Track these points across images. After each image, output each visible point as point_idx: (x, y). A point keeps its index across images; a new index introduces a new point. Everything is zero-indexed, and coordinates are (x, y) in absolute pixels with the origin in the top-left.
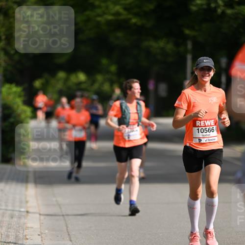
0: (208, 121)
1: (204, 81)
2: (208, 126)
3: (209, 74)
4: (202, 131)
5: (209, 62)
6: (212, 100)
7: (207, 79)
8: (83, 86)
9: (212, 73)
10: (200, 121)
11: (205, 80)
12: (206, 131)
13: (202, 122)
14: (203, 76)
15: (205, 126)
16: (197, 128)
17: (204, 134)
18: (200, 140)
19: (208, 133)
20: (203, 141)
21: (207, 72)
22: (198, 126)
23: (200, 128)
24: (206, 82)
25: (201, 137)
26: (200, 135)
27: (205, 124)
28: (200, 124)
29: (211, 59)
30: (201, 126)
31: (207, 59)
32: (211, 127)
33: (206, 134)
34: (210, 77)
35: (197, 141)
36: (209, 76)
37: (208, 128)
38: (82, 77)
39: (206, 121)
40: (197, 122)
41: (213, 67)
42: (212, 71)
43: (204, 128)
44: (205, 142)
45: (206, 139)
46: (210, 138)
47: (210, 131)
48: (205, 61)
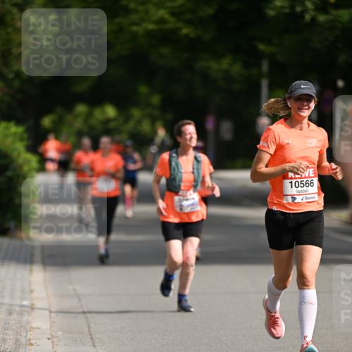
1: (301, 116)
2: (305, 177)
3: (308, 105)
4: (297, 183)
5: (308, 88)
6: (310, 143)
7: (306, 113)
8: (112, 125)
9: (313, 105)
12: (302, 185)
14: (300, 109)
15: (301, 178)
16: (290, 181)
17: (300, 189)
18: (294, 198)
19: (305, 188)
20: (298, 199)
21: (305, 104)
22: (292, 178)
23: (294, 181)
24: (304, 118)
25: (295, 193)
26: (294, 191)
28: (294, 175)
30: (295, 178)
31: (305, 84)
32: (310, 180)
33: (302, 189)
34: (310, 111)
35: (290, 200)
36: (309, 109)
37: (305, 180)
38: (110, 111)
41: (315, 96)
42: (313, 102)
43: (299, 180)
44: (301, 201)
45: (302, 197)
46: (308, 196)
47: (307, 185)
48: (302, 87)
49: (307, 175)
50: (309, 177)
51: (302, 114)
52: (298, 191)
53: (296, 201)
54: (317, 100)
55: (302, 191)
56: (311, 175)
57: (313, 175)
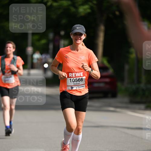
0: (78, 73)
2: (78, 77)
4: (74, 80)
6: (81, 58)
10: (72, 73)
11: (77, 42)
13: (73, 74)
15: (76, 77)
16: (70, 79)
17: (75, 83)
18: (72, 88)
19: (78, 82)
22: (71, 77)
23: (72, 79)
25: (73, 85)
27: (76, 75)
28: (72, 75)
30: (73, 77)
31: (79, 27)
32: (81, 78)
35: (70, 89)
36: (81, 39)
37: (78, 78)
39: (76, 73)
40: (70, 74)
41: (84, 33)
43: (75, 78)
44: (76, 89)
45: (76, 87)
46: (79, 86)
47: (79, 81)
48: (77, 28)
49: (79, 76)
50: (80, 76)
53: (74, 89)
55: (76, 84)
56: (81, 76)
57: (82, 76)
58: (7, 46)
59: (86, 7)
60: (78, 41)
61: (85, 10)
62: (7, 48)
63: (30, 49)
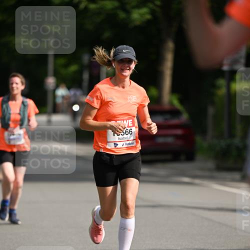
0: (125, 121)
3: (129, 67)
5: (130, 52)
7: (128, 73)
9: (133, 66)
10: (116, 121)
12: (123, 134)
14: (122, 70)
18: (116, 145)
19: (125, 136)
20: (120, 145)
21: (127, 65)
24: (126, 77)
25: (117, 140)
26: (116, 138)
29: (132, 48)
31: (127, 49)
32: (129, 129)
33: (122, 137)
34: (131, 71)
36: (130, 69)
41: (134, 59)
42: (134, 63)
44: (122, 146)
45: (122, 143)
47: (127, 133)
48: (124, 51)
49: (126, 126)
50: (129, 127)
51: (124, 74)
52: (119, 139)
53: (118, 147)
54: (136, 61)
57: (131, 125)
58: (11, 82)
59: (144, 10)
60: (125, 72)
61: (142, 15)
62: (12, 84)
63: (51, 81)
